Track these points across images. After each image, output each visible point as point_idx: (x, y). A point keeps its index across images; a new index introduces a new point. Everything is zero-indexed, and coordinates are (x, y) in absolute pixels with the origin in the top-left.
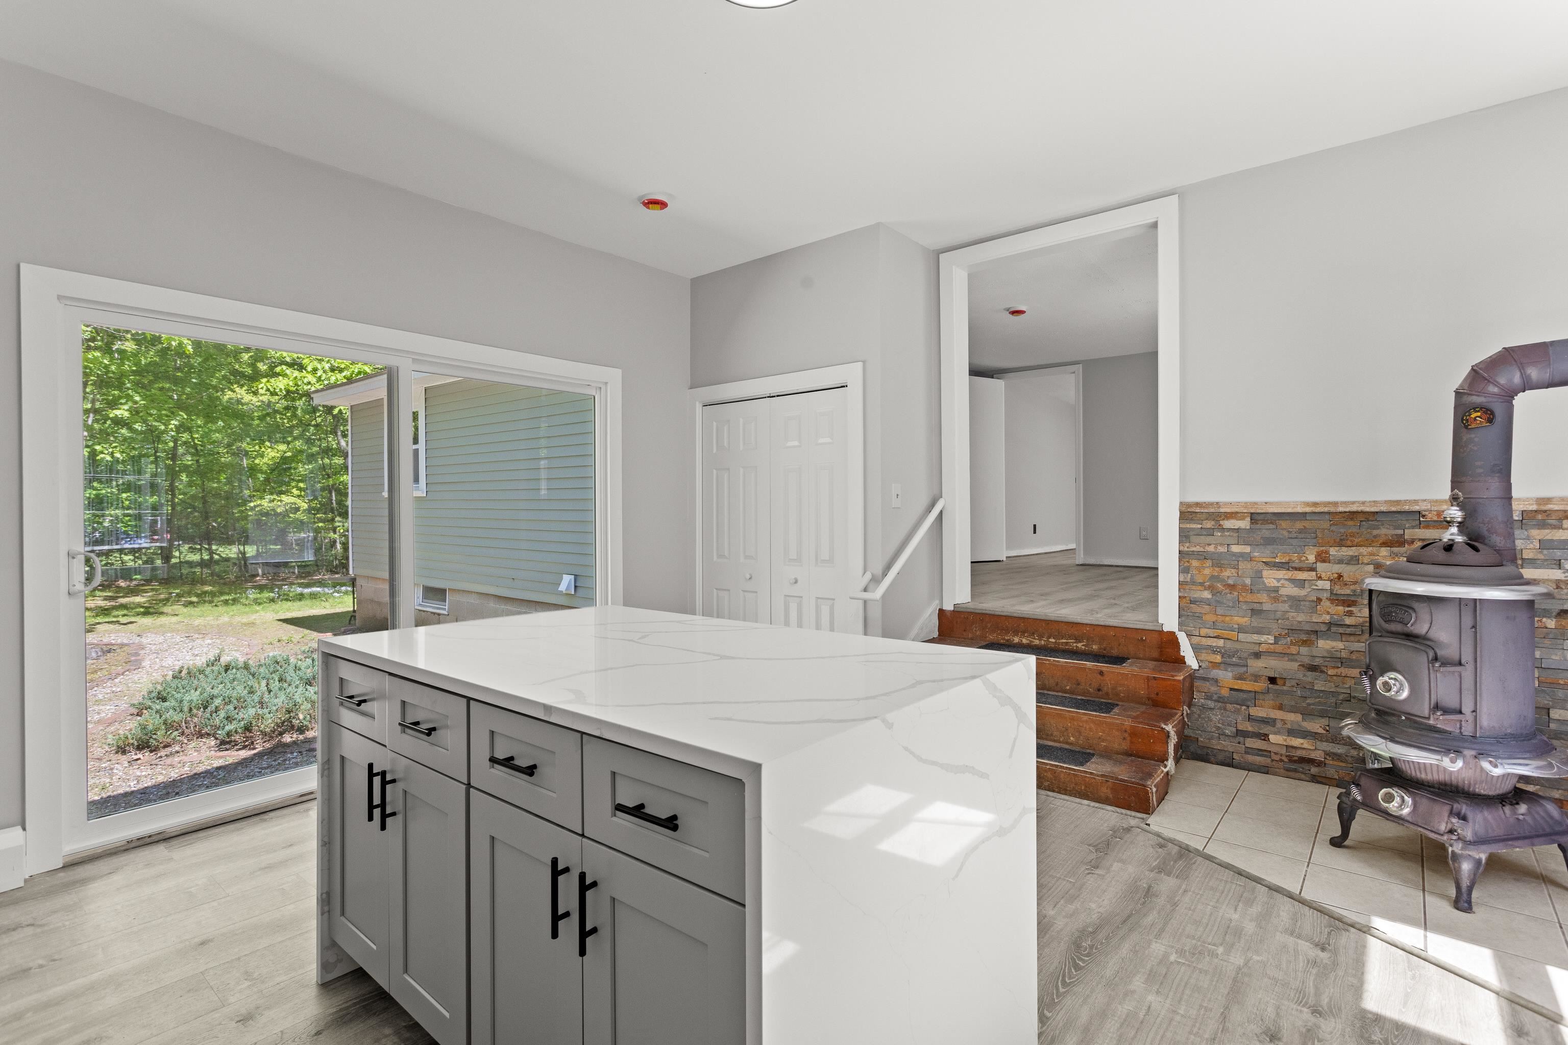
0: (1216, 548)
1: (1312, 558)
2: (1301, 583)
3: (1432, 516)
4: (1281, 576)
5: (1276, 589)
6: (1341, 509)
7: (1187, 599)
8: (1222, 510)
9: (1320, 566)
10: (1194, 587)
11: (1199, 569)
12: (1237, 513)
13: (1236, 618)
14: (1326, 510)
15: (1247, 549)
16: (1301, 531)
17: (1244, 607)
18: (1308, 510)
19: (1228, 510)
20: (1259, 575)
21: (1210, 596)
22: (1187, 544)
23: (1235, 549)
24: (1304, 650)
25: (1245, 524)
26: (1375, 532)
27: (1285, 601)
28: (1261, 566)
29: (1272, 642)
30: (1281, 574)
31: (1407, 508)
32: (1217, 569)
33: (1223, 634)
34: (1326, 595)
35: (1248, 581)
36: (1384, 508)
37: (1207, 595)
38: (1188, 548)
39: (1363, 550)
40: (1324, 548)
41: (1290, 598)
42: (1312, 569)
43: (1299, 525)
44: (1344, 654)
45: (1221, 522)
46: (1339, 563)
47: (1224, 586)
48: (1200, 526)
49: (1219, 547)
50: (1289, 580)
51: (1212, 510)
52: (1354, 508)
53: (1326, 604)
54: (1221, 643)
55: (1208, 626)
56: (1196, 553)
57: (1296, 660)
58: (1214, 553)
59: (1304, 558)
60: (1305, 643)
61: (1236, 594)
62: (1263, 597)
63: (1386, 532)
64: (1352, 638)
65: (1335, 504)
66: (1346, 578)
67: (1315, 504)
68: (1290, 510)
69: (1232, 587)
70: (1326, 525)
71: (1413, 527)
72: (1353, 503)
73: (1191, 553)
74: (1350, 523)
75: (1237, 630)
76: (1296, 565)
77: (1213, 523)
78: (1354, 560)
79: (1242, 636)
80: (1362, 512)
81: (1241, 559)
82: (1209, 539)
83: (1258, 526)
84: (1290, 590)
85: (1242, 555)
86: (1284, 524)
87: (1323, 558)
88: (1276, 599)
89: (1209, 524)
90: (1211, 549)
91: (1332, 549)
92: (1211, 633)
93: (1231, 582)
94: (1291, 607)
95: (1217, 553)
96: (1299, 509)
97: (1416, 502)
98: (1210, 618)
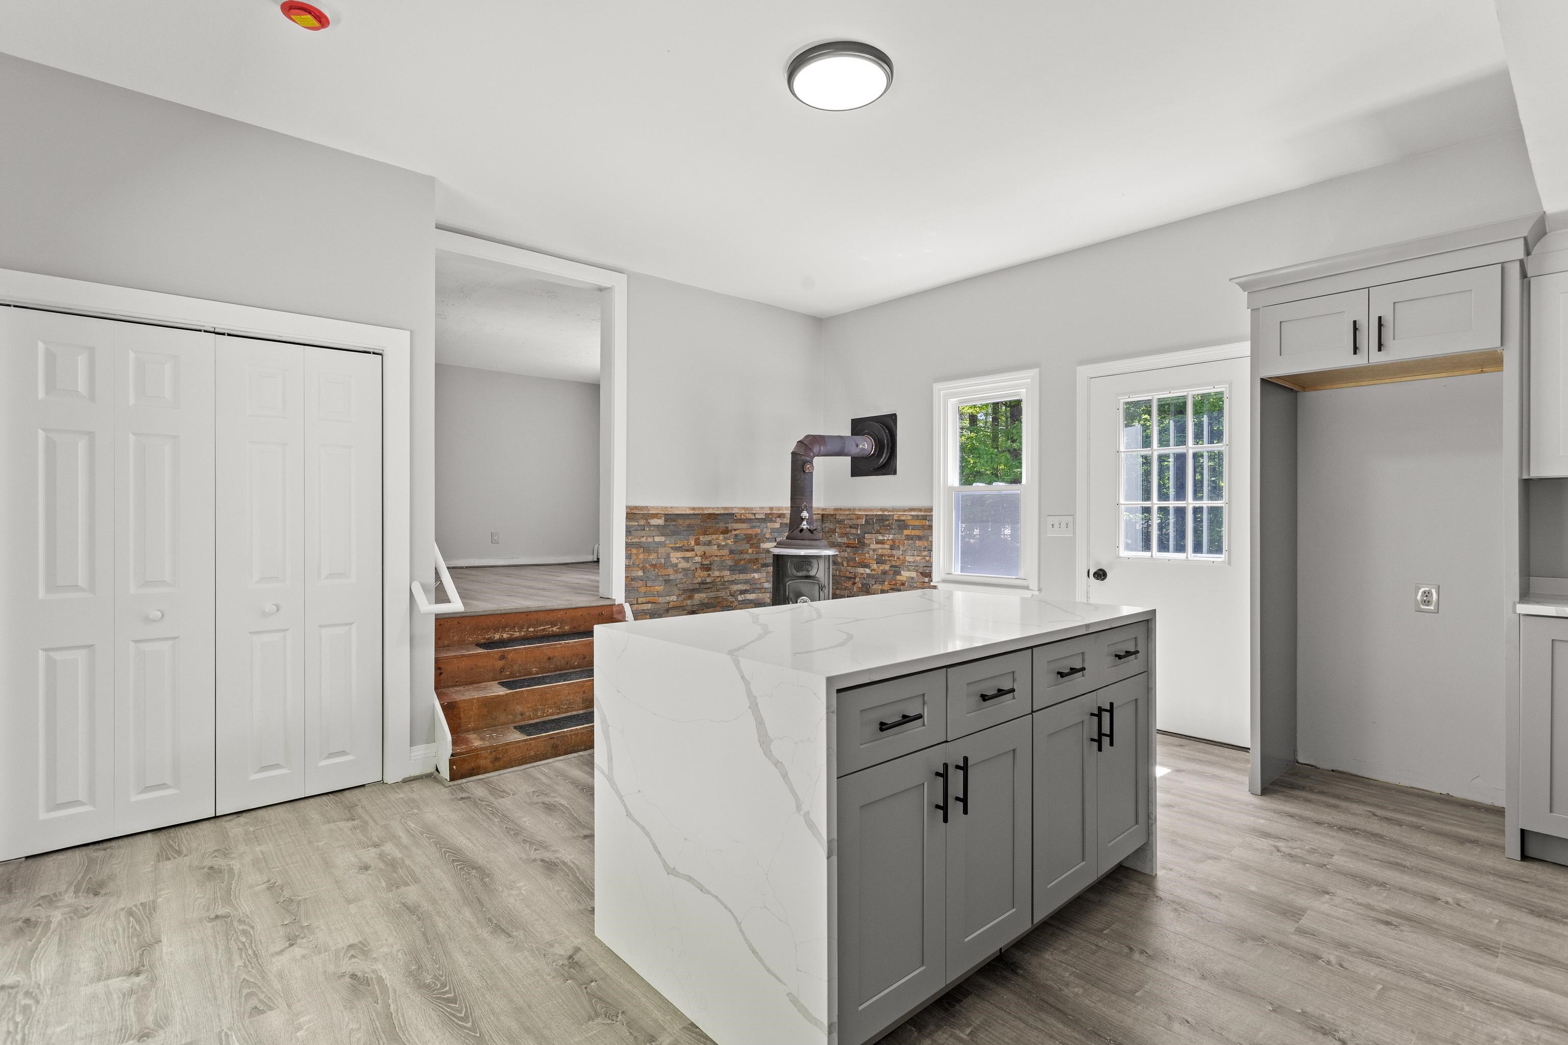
0: (646, 539)
1: (693, 543)
2: (686, 559)
3: (738, 517)
4: (679, 556)
5: (676, 565)
6: (706, 512)
7: (630, 578)
8: (651, 512)
9: (696, 548)
10: (634, 569)
11: (637, 555)
12: (658, 514)
13: (656, 587)
14: (700, 512)
15: (662, 539)
16: (689, 526)
17: (661, 579)
18: (692, 512)
19: (654, 512)
20: (668, 556)
21: (642, 574)
22: (630, 537)
23: (657, 539)
24: (689, 602)
25: (661, 522)
26: (718, 526)
27: (681, 572)
28: (669, 550)
29: (675, 600)
30: (679, 554)
31: (731, 511)
32: (646, 554)
33: (651, 600)
34: (698, 566)
35: (663, 561)
36: (722, 512)
37: (640, 573)
38: (631, 540)
39: (714, 537)
40: (697, 536)
41: (684, 569)
42: (693, 550)
43: (687, 522)
44: (706, 601)
45: (649, 521)
46: (704, 545)
47: (650, 566)
48: (637, 524)
49: (649, 539)
50: (683, 558)
51: (646, 512)
52: (711, 511)
53: (699, 570)
54: (649, 606)
55: (641, 596)
56: (635, 544)
57: (685, 610)
58: (646, 543)
59: (689, 543)
60: (691, 597)
61: (657, 570)
62: (670, 571)
63: (722, 525)
64: (709, 591)
65: (702, 508)
66: (707, 554)
67: (694, 509)
68: (684, 512)
69: (654, 566)
70: (698, 522)
71: (731, 523)
72: (709, 508)
73: (631, 543)
74: (709, 520)
75: (657, 596)
76: (686, 548)
77: (645, 521)
78: (709, 543)
79: (661, 600)
80: (714, 514)
81: (659, 546)
82: (642, 533)
83: (668, 523)
84: (683, 565)
85: (660, 543)
86: (681, 522)
87: (697, 543)
88: (676, 571)
89: (642, 522)
90: (644, 540)
91: (701, 537)
92: (644, 600)
93: (654, 563)
94: (683, 575)
95: (647, 542)
96: (688, 512)
97: (732, 508)
98: (643, 590)
